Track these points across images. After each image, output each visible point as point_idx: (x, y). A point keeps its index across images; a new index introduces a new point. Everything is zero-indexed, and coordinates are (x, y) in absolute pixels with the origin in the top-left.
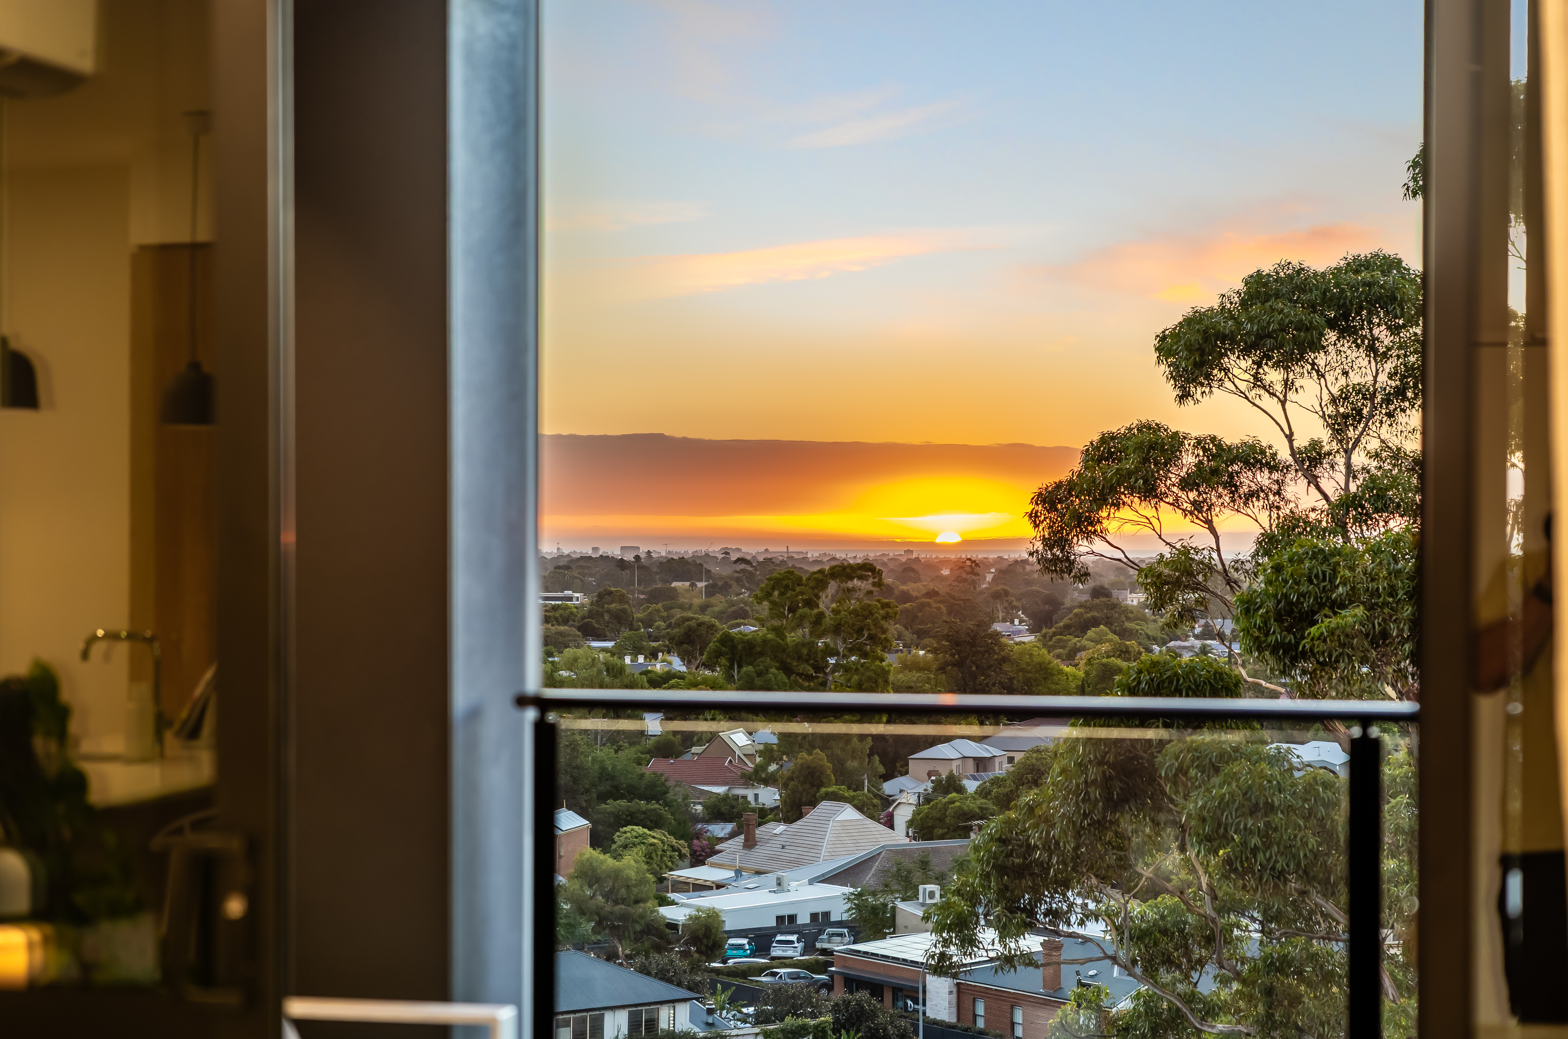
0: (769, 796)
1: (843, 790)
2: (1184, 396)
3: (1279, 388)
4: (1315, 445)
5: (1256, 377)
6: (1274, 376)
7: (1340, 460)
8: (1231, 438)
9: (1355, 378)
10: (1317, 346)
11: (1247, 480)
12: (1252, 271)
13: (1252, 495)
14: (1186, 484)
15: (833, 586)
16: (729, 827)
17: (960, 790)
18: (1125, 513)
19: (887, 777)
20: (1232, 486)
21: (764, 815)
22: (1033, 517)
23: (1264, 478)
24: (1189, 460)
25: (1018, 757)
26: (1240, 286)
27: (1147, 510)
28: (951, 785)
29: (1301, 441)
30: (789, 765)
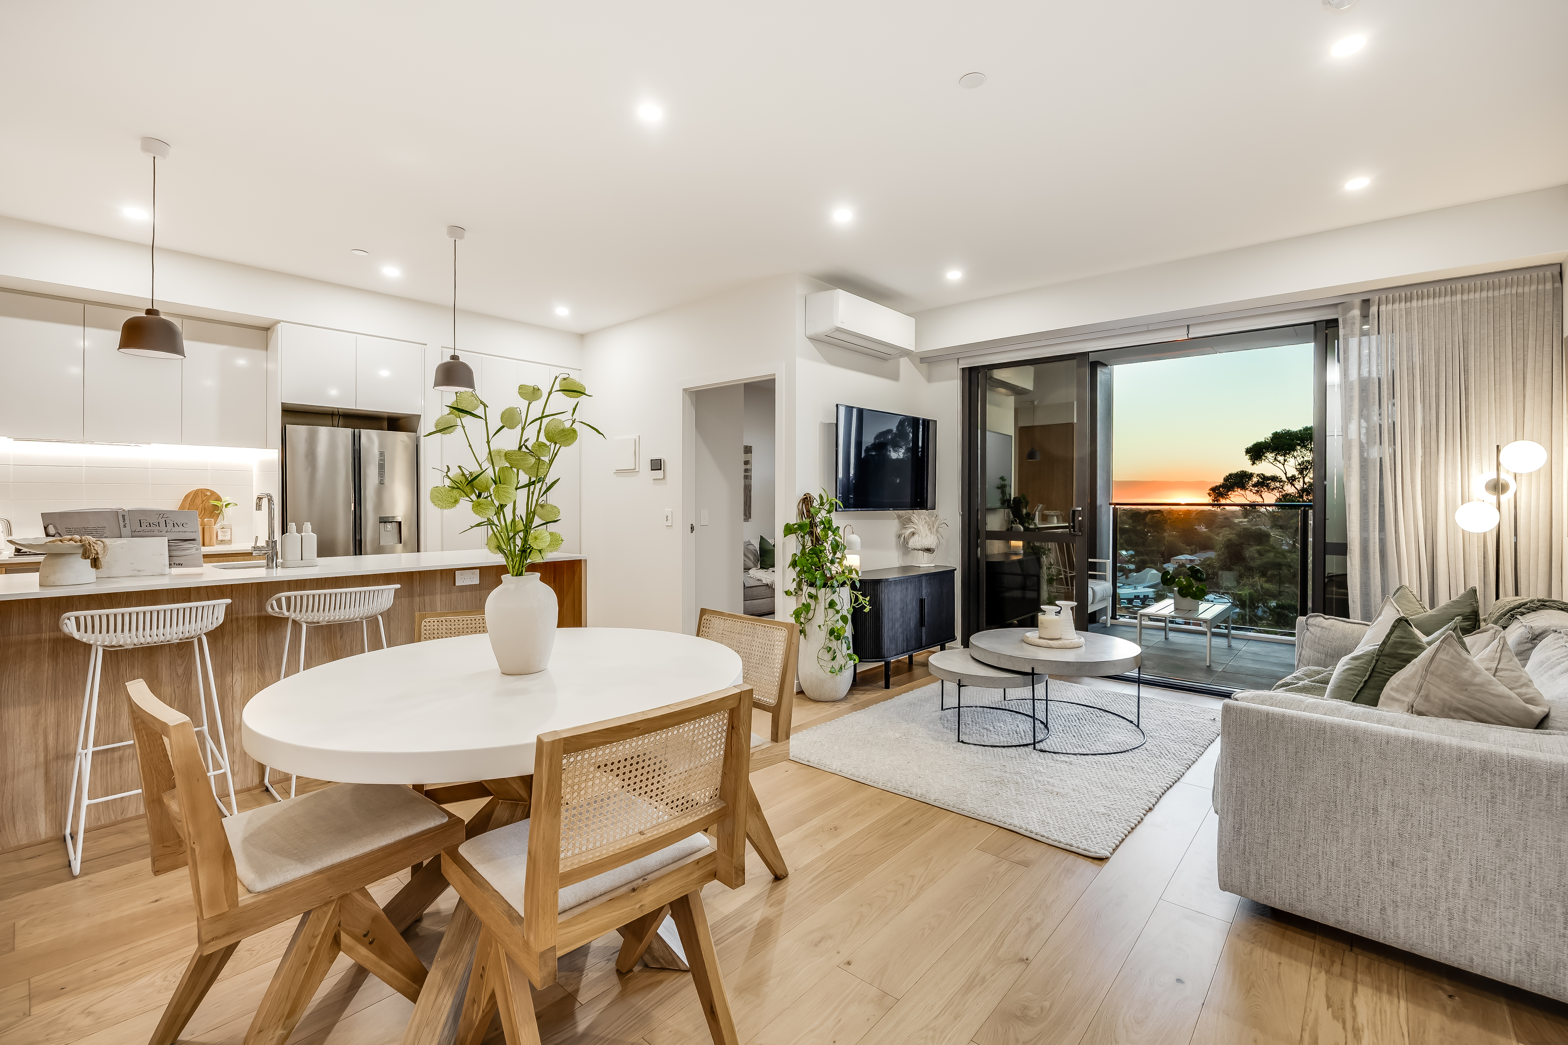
0: (1132, 567)
1: (1152, 565)
2: (1254, 463)
3: (1282, 461)
4: (1294, 476)
5: (1275, 459)
6: (1281, 458)
7: (1301, 480)
8: (1268, 474)
9: (1306, 459)
10: (1294, 450)
11: (1272, 485)
12: (1274, 431)
13: (1273, 489)
14: (1254, 486)
15: (1149, 516)
16: (1121, 573)
17: (1186, 567)
18: (1236, 493)
19: (1164, 563)
20: (1268, 486)
21: (1131, 571)
22: (1209, 494)
23: (1278, 484)
24: (1255, 480)
25: (1202, 559)
26: (1271, 436)
27: (1242, 492)
28: (1183, 565)
29: (1289, 475)
30: (1137, 559)
